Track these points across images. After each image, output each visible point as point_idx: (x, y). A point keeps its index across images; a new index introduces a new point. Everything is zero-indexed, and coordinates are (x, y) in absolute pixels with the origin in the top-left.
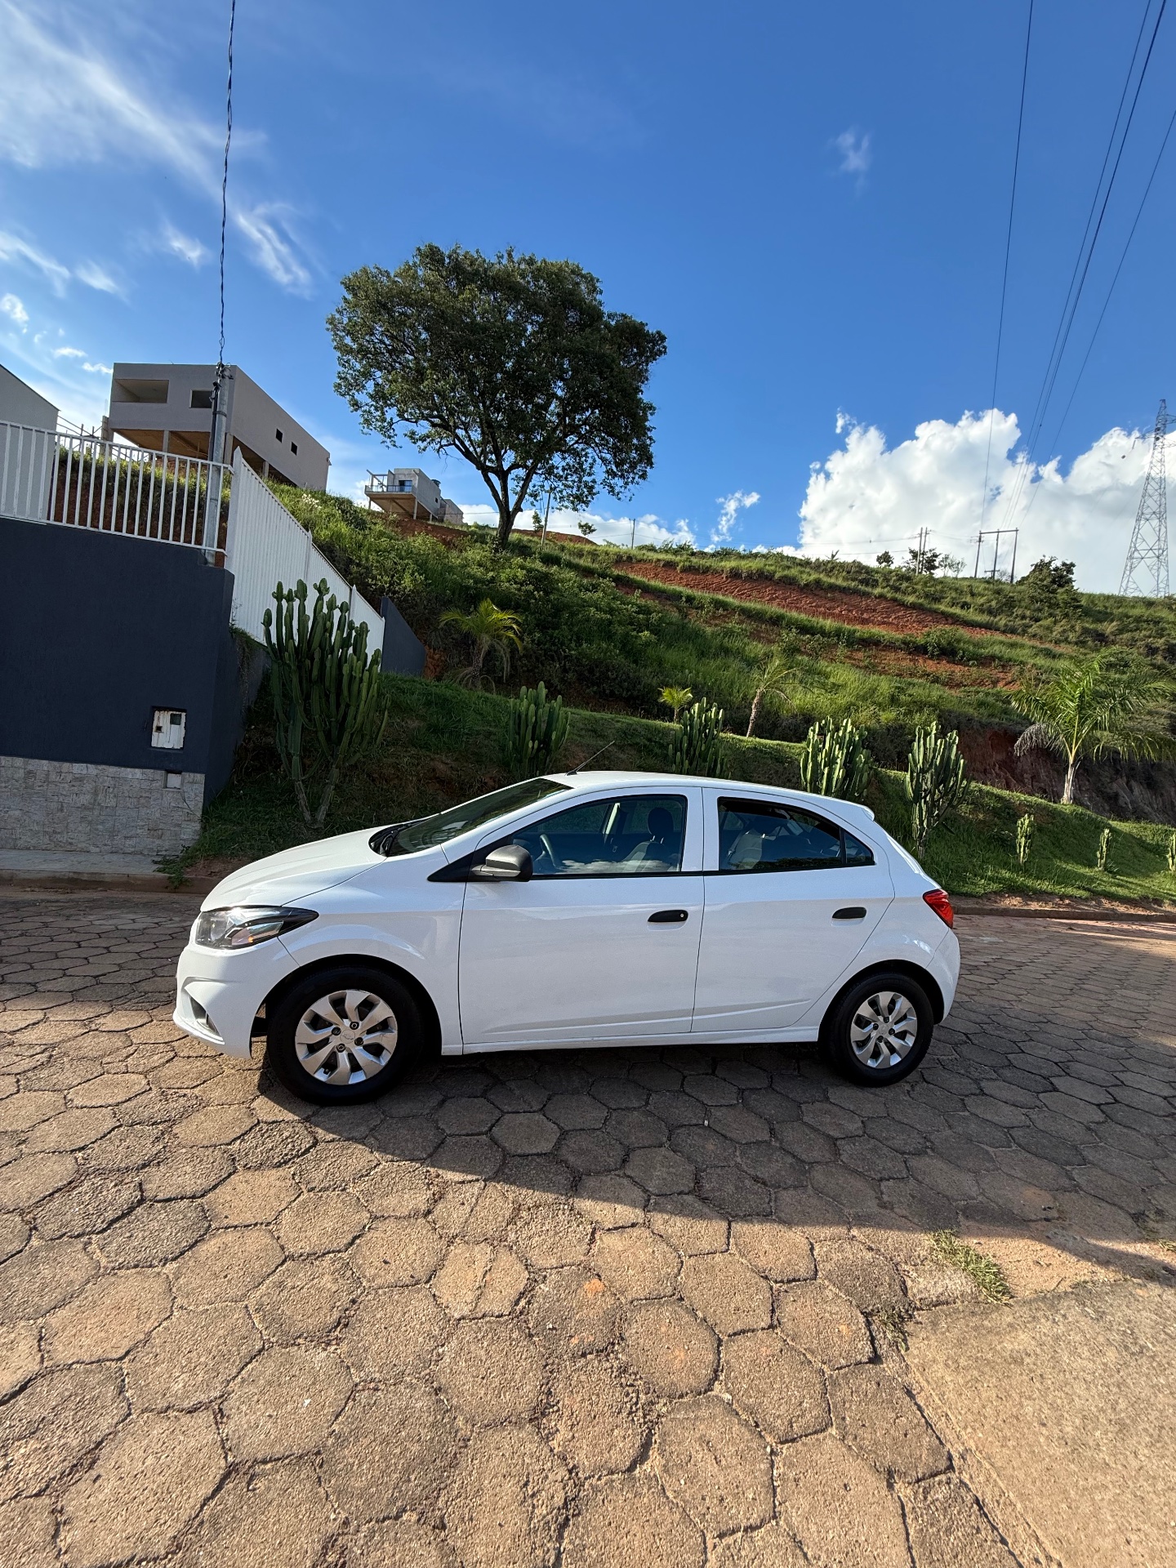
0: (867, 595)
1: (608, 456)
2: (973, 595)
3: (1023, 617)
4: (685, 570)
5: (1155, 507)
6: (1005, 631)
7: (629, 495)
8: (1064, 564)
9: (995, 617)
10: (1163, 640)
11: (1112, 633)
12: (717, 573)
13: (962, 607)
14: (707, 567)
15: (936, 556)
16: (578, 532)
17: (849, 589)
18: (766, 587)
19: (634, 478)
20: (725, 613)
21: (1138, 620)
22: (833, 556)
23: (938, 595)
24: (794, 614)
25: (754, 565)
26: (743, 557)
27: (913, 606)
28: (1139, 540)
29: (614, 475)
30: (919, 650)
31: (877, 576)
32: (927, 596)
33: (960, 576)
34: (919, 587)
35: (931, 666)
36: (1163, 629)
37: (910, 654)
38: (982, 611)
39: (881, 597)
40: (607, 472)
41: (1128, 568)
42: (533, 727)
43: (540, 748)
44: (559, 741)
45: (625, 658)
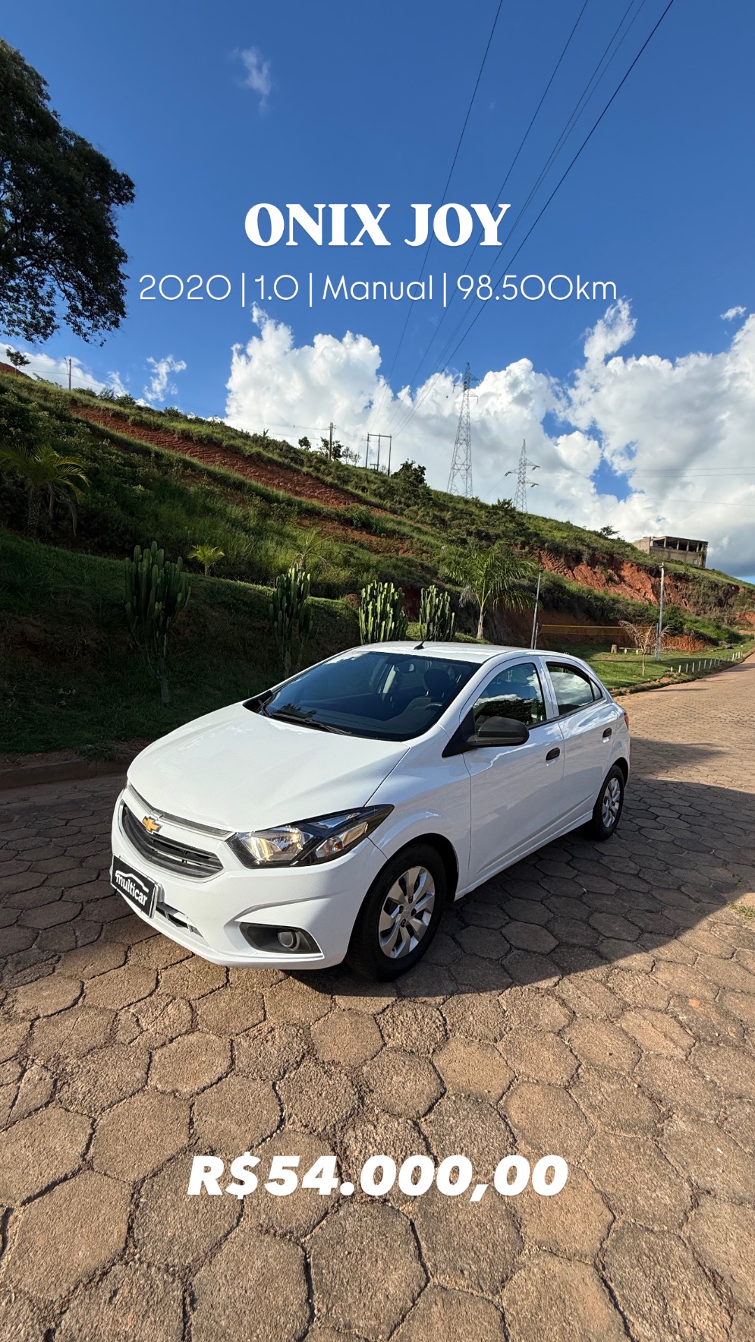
0: (297, 472)
1: (73, 291)
2: (368, 482)
3: (400, 503)
4: (135, 424)
5: (465, 436)
6: (394, 512)
7: (100, 340)
8: (419, 467)
9: (384, 500)
10: (474, 527)
11: (449, 519)
12: (169, 432)
13: (363, 490)
14: (158, 425)
15: (340, 446)
16: (8, 361)
17: (284, 464)
18: (217, 453)
19: (105, 323)
20: (193, 473)
21: (461, 511)
22: (265, 434)
23: (346, 478)
24: (254, 483)
25: (204, 430)
26: (190, 421)
27: (331, 486)
28: (457, 457)
29: (80, 314)
30: (347, 522)
31: (302, 457)
32: (339, 478)
33: (357, 466)
34: (333, 470)
35: (356, 535)
36: (474, 519)
37: (341, 524)
38: (375, 495)
39: (308, 474)
40: (70, 308)
41: (452, 475)
42: (157, 588)
43: (162, 609)
44: (183, 602)
45: (122, 510)
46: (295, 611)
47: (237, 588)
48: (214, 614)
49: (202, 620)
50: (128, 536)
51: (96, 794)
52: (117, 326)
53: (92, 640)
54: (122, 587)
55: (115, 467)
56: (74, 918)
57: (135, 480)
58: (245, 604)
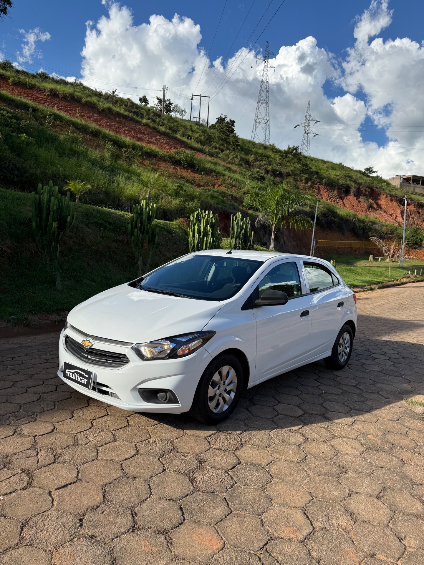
0: (139, 123)
2: (192, 131)
3: (216, 148)
4: (15, 84)
5: (265, 98)
6: (211, 155)
8: (231, 121)
9: (204, 146)
10: (270, 167)
11: (252, 161)
12: (41, 90)
13: (188, 138)
14: (32, 85)
15: (170, 104)
17: (128, 117)
18: (78, 107)
20: (61, 124)
21: (261, 155)
22: (114, 92)
23: (175, 128)
24: (106, 131)
25: (68, 90)
26: (57, 82)
27: (164, 134)
28: (259, 113)
30: (177, 163)
31: (143, 111)
32: (170, 128)
33: (184, 118)
34: (165, 122)
35: (183, 172)
36: (271, 161)
37: (173, 164)
38: (197, 142)
39: (147, 125)
41: (255, 127)
42: (53, 212)
43: (57, 227)
44: (71, 223)
45: (11, 152)
46: (145, 229)
47: (104, 213)
48: (89, 230)
49: (81, 234)
50: (16, 172)
51: (23, 345)
52: (5, 13)
53: (8, 247)
54: (28, 212)
55: (5, 119)
56: (38, 400)
57: (20, 130)
58: (110, 224)
